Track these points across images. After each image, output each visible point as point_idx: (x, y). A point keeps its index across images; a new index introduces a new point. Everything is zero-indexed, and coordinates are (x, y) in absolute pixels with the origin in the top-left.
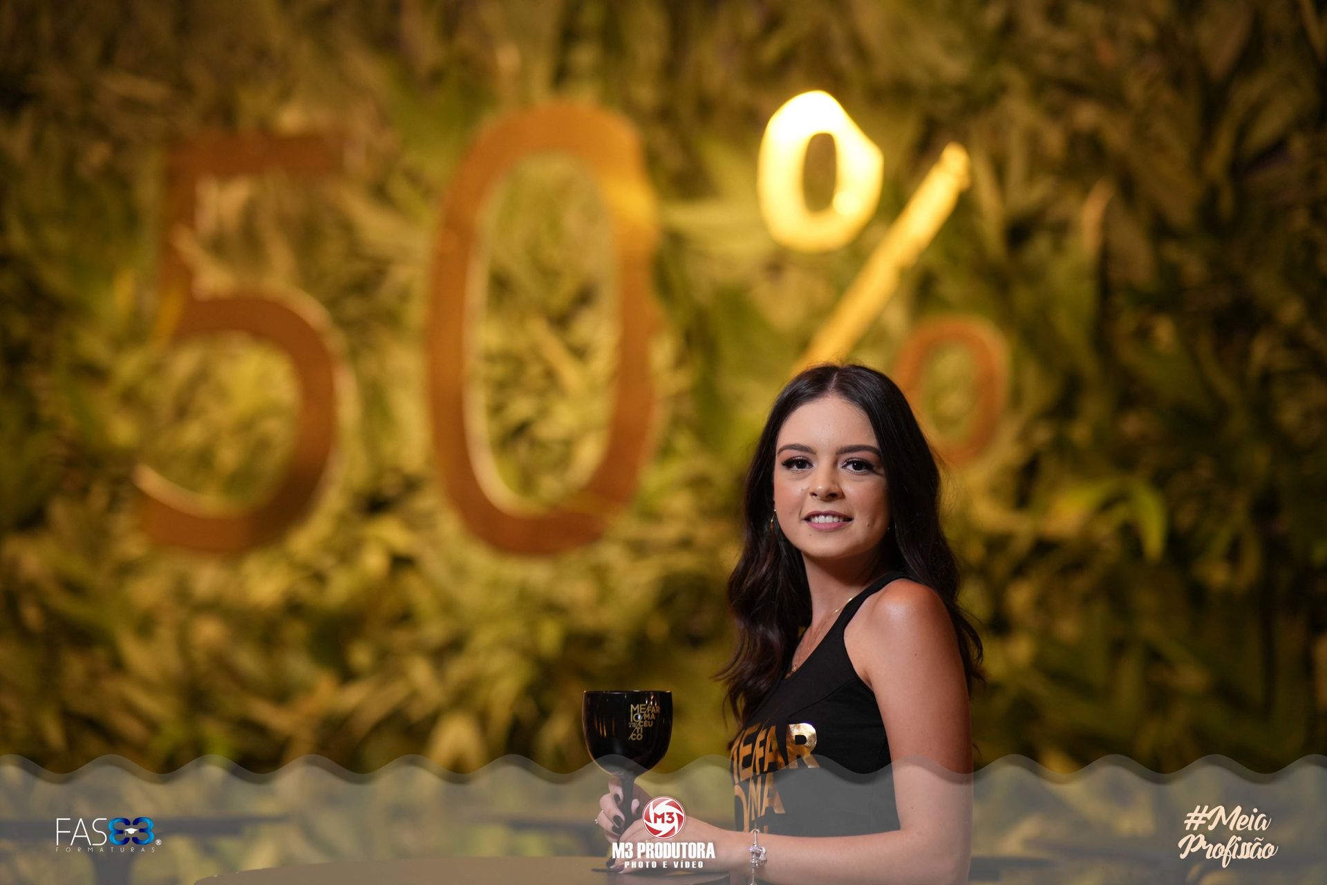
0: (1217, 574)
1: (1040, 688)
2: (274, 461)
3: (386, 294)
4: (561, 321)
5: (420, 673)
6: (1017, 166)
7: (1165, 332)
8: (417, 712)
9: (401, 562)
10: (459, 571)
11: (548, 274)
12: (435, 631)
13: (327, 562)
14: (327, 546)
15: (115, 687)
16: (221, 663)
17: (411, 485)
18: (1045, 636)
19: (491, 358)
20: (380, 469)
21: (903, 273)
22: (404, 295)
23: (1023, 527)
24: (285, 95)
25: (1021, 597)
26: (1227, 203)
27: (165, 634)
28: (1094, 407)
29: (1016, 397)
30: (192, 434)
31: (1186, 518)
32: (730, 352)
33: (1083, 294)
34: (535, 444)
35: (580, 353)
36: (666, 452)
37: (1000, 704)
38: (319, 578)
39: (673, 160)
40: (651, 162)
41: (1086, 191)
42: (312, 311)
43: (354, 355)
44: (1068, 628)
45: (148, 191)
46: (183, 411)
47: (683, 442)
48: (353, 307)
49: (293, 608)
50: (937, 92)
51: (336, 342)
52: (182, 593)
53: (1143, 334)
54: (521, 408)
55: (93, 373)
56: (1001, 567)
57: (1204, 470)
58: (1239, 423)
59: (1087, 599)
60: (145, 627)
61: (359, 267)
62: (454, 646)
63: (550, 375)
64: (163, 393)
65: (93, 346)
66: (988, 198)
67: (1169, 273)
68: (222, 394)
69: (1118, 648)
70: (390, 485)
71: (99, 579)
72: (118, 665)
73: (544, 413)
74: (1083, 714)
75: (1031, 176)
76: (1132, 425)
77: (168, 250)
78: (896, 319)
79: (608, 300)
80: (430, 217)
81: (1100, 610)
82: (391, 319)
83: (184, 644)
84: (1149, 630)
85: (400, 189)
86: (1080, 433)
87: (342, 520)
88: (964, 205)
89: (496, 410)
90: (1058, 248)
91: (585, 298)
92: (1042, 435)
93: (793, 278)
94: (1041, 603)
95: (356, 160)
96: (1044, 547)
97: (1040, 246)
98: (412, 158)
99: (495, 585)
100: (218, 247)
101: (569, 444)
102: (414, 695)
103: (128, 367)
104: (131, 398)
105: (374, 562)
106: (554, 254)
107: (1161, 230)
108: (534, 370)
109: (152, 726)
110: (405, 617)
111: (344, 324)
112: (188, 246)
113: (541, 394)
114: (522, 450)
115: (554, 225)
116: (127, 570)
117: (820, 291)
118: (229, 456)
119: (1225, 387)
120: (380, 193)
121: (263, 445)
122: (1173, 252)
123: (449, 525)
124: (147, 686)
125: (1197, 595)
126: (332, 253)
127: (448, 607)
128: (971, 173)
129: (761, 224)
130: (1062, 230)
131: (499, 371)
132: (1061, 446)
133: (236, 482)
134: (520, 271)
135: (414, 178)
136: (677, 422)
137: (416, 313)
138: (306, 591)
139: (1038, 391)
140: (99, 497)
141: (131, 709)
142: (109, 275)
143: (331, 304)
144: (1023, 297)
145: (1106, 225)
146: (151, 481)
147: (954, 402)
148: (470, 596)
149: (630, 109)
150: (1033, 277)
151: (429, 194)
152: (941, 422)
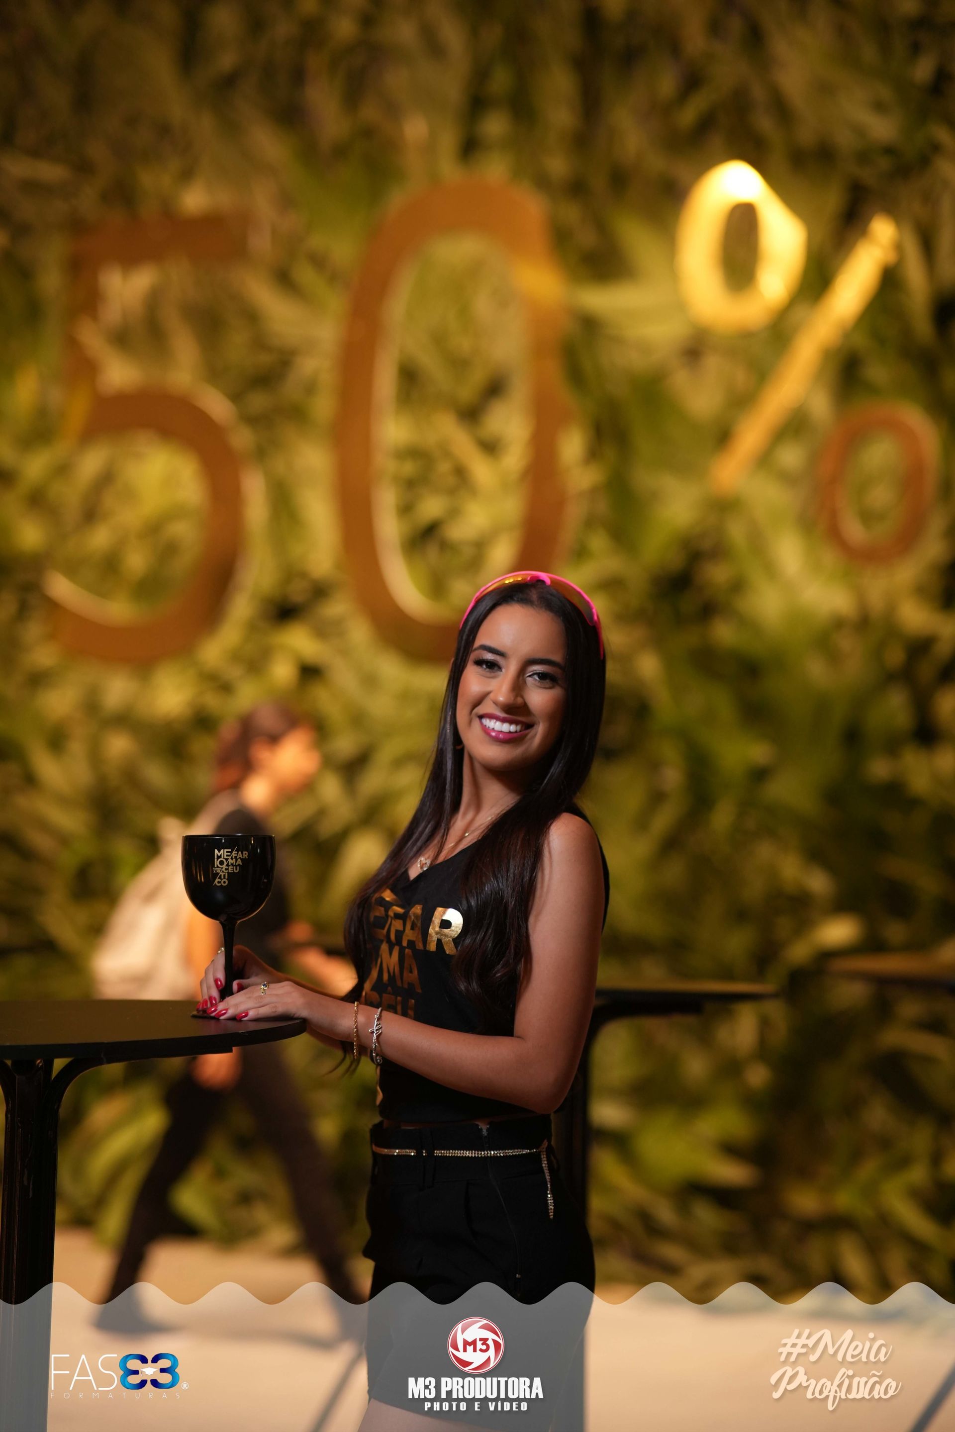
2: (183, 565)
3: (291, 389)
4: (471, 415)
5: (330, 786)
6: (947, 238)
8: (327, 828)
9: (310, 672)
10: (370, 681)
11: (459, 364)
12: (345, 743)
13: (234, 673)
14: (236, 657)
15: (27, 802)
16: (131, 776)
17: (320, 591)
19: (400, 454)
20: (289, 573)
21: (827, 355)
22: (310, 388)
23: (948, 630)
24: (187, 175)
25: (946, 705)
27: (77, 748)
29: (947, 488)
30: (100, 538)
32: (643, 443)
34: (445, 546)
35: (491, 447)
36: (581, 554)
38: (225, 688)
39: (587, 238)
40: (560, 239)
42: (218, 406)
43: (261, 454)
45: (51, 281)
46: (90, 514)
47: (599, 542)
48: (258, 401)
49: (200, 720)
50: (864, 157)
51: (241, 437)
52: (92, 706)
54: (431, 507)
56: (927, 671)
60: (57, 740)
61: (265, 359)
63: (461, 473)
64: (70, 495)
66: (915, 274)
68: (130, 495)
70: (297, 593)
71: (11, 690)
72: (30, 780)
73: (454, 513)
77: (72, 344)
78: (822, 406)
79: (520, 390)
80: (335, 304)
82: (298, 414)
83: (95, 756)
85: (306, 275)
87: (252, 628)
88: (890, 280)
89: (406, 509)
91: (496, 388)
93: (713, 363)
95: (261, 243)
98: (317, 241)
99: (406, 696)
100: (122, 338)
101: (481, 546)
102: (323, 810)
103: (35, 467)
104: (38, 500)
105: (282, 672)
106: (463, 344)
108: (444, 467)
109: (63, 839)
111: (252, 420)
112: (92, 339)
113: (452, 492)
114: (432, 552)
115: (464, 312)
116: (38, 680)
117: (741, 377)
118: (136, 561)
120: (284, 279)
121: (170, 550)
123: (360, 632)
124: (60, 800)
126: (236, 344)
127: (359, 719)
128: (899, 247)
129: (680, 306)
131: (409, 468)
133: (145, 587)
134: (428, 361)
135: (319, 261)
136: (590, 523)
137: (323, 406)
138: (212, 701)
142: (9, 370)
143: (236, 397)
144: (951, 380)
146: (60, 587)
147: (881, 496)
148: (380, 707)
149: (542, 182)
151: (335, 279)
152: (868, 517)
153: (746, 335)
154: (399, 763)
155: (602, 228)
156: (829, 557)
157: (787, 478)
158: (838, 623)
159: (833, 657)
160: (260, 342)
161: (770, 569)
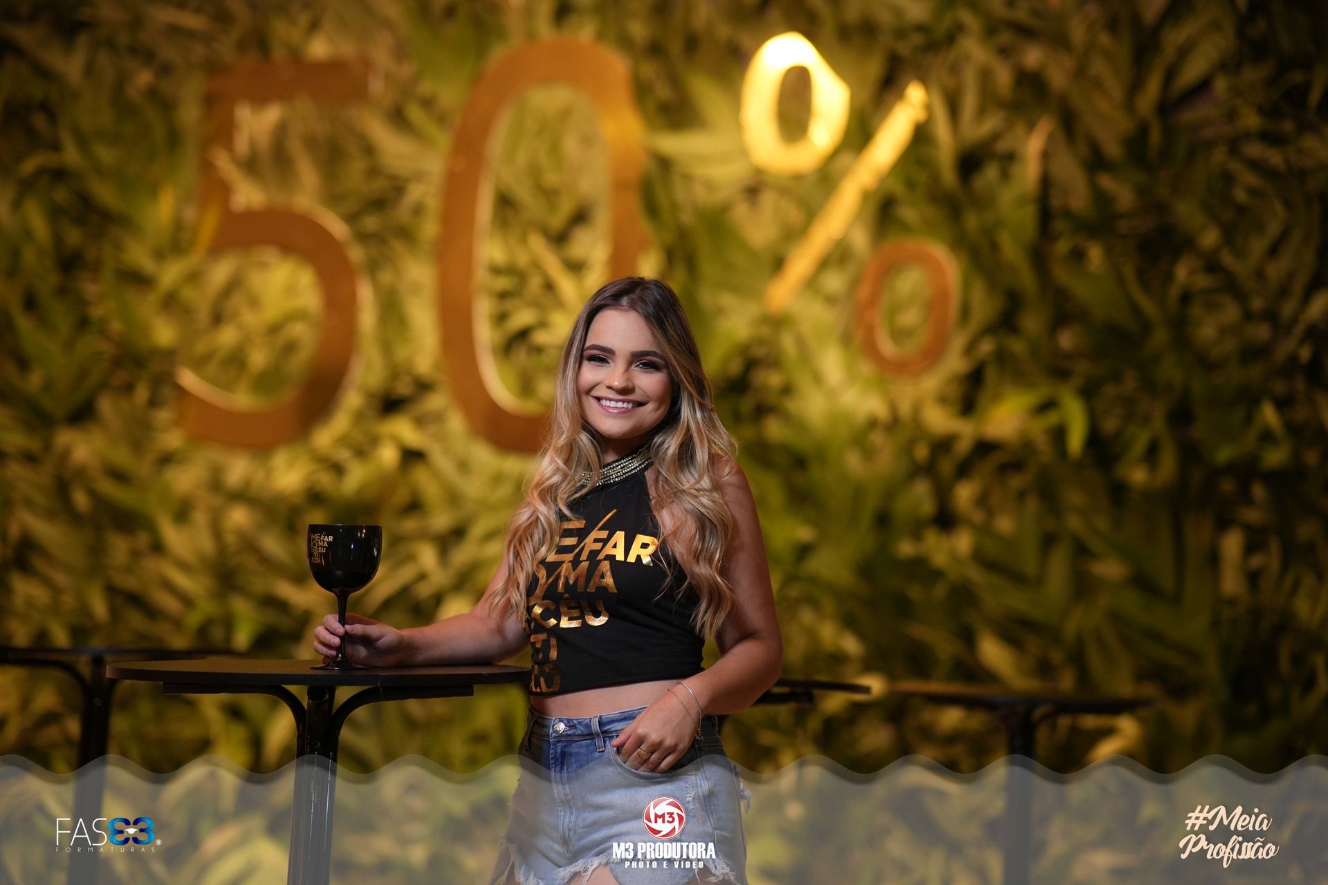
0: (1138, 476)
1: (976, 575)
2: (299, 362)
3: (402, 212)
4: (559, 239)
5: (427, 556)
6: (969, 103)
7: (1095, 254)
8: (424, 591)
9: (411, 456)
10: (464, 466)
11: (550, 195)
12: (441, 520)
13: (344, 455)
14: (344, 441)
15: (154, 566)
16: (249, 545)
17: (424, 387)
18: (984, 530)
19: (496, 271)
20: (395, 372)
21: (866, 196)
22: (418, 210)
23: (966, 431)
24: (313, 28)
25: (964, 494)
26: (1155, 137)
27: (200, 518)
28: (1033, 322)
29: (965, 312)
30: (227, 337)
31: (1110, 425)
32: (709, 269)
33: (1026, 218)
34: (534, 349)
35: (576, 267)
37: (940, 591)
38: (338, 469)
39: (663, 92)
40: (641, 92)
41: (1031, 126)
42: (337, 227)
43: (373, 267)
44: (1005, 524)
45: (190, 114)
46: (218, 318)
48: (371, 223)
49: (315, 497)
50: (899, 33)
51: (356, 254)
52: (216, 483)
53: (1078, 255)
54: (523, 317)
55: (139, 280)
56: (947, 467)
57: (1130, 382)
58: (1160, 337)
59: (1021, 496)
60: (182, 514)
61: (379, 185)
62: (458, 533)
63: (549, 286)
64: (201, 299)
65: (139, 255)
66: (942, 131)
67: (1102, 200)
68: (254, 302)
69: (1048, 541)
70: (403, 388)
71: (142, 468)
72: (158, 547)
73: (543, 324)
74: (1017, 601)
75: (981, 112)
76: (1066, 340)
77: (207, 167)
78: (860, 240)
79: (602, 219)
80: (443, 140)
81: (1032, 505)
82: (406, 234)
83: (217, 531)
84: (1074, 523)
85: (415, 114)
86: (1018, 346)
87: (359, 417)
88: (921, 135)
89: (501, 318)
90: (1005, 175)
91: (581, 217)
92: (986, 347)
93: (768, 199)
94: (982, 501)
95: (377, 86)
96: (984, 448)
97: (990, 173)
98: (426, 87)
100: (251, 166)
102: (422, 577)
103: (170, 274)
104: (171, 303)
105: (388, 455)
106: (551, 178)
107: (1096, 162)
108: (535, 283)
109: (187, 601)
110: (415, 506)
111: (363, 237)
112: (224, 163)
113: (541, 306)
114: (521, 356)
115: (555, 149)
116: (166, 459)
117: (794, 215)
118: (258, 358)
119: (1148, 306)
120: (398, 118)
121: (290, 348)
122: (1106, 182)
123: (456, 423)
124: (183, 566)
125: (1118, 492)
126: (354, 173)
127: (453, 498)
128: (928, 108)
129: (743, 152)
130: (1010, 158)
131: (503, 283)
132: (1002, 358)
133: (266, 382)
134: (523, 193)
135: (428, 103)
137: (430, 229)
138: (325, 480)
139: (984, 307)
140: (142, 393)
141: (169, 587)
142: (153, 190)
143: (351, 219)
144: (972, 221)
145: (1046, 156)
146: (188, 379)
147: (910, 317)
148: (473, 488)
149: (625, 44)
150: (984, 203)
151: (442, 119)
152: (899, 335)
153: (798, 177)
154: (490, 536)
155: (676, 82)
156: (866, 368)
157: (830, 300)
158: (873, 423)
159: (868, 453)
160: (374, 171)
161: (818, 378)
